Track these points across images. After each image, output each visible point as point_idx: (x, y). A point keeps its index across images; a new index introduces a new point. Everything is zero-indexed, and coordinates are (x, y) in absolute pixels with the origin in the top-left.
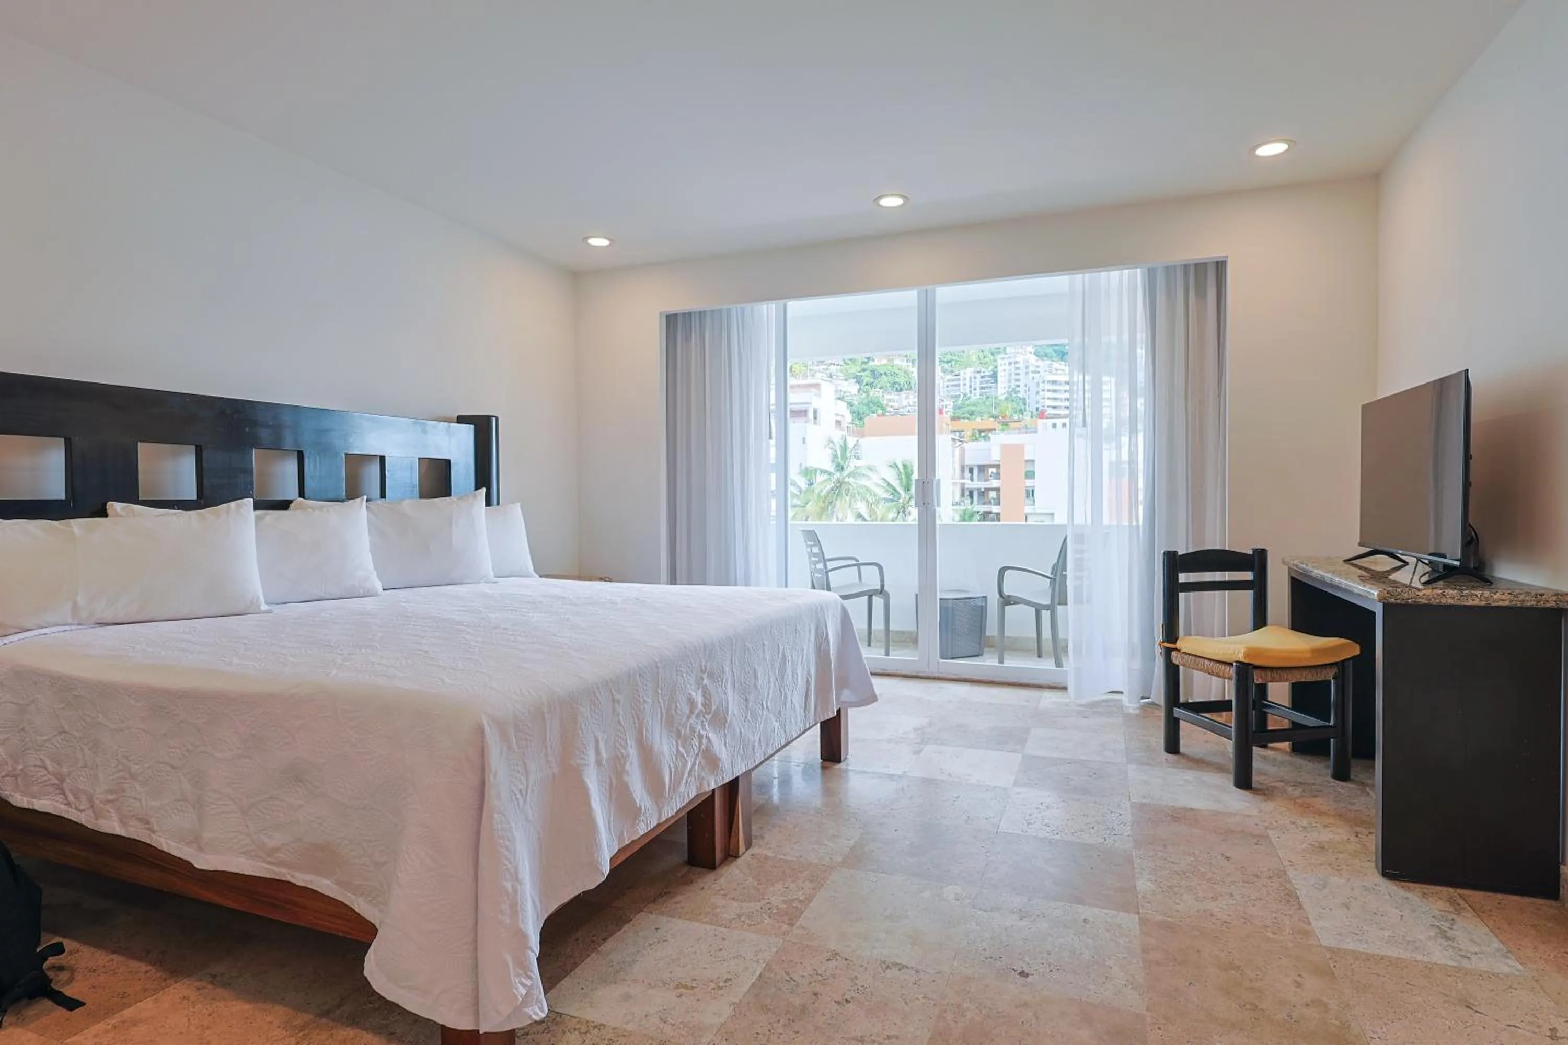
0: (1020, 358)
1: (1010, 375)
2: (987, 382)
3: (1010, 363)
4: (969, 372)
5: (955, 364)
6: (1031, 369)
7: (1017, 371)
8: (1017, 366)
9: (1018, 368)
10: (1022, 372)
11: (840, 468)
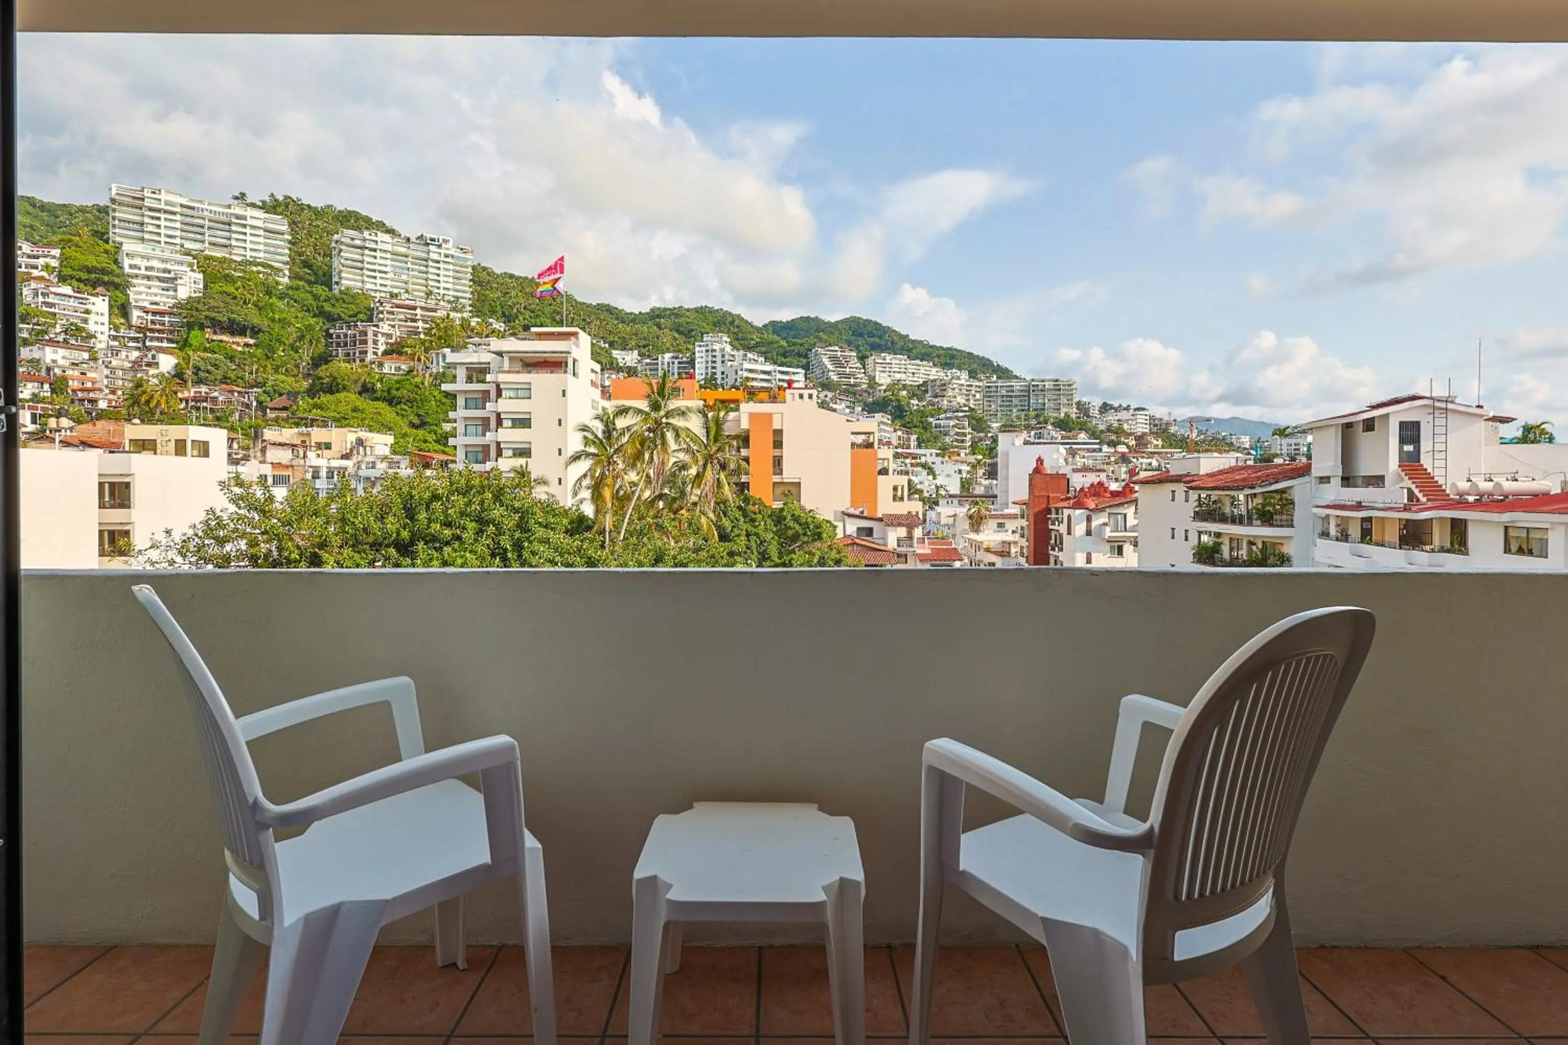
0: (717, 347)
1: (707, 362)
2: (684, 368)
3: (707, 351)
4: (668, 356)
5: (652, 349)
6: (727, 357)
7: (714, 359)
8: (714, 354)
9: (715, 356)
10: (719, 359)
11: (656, 407)
